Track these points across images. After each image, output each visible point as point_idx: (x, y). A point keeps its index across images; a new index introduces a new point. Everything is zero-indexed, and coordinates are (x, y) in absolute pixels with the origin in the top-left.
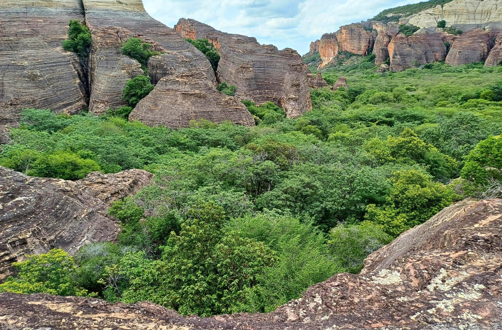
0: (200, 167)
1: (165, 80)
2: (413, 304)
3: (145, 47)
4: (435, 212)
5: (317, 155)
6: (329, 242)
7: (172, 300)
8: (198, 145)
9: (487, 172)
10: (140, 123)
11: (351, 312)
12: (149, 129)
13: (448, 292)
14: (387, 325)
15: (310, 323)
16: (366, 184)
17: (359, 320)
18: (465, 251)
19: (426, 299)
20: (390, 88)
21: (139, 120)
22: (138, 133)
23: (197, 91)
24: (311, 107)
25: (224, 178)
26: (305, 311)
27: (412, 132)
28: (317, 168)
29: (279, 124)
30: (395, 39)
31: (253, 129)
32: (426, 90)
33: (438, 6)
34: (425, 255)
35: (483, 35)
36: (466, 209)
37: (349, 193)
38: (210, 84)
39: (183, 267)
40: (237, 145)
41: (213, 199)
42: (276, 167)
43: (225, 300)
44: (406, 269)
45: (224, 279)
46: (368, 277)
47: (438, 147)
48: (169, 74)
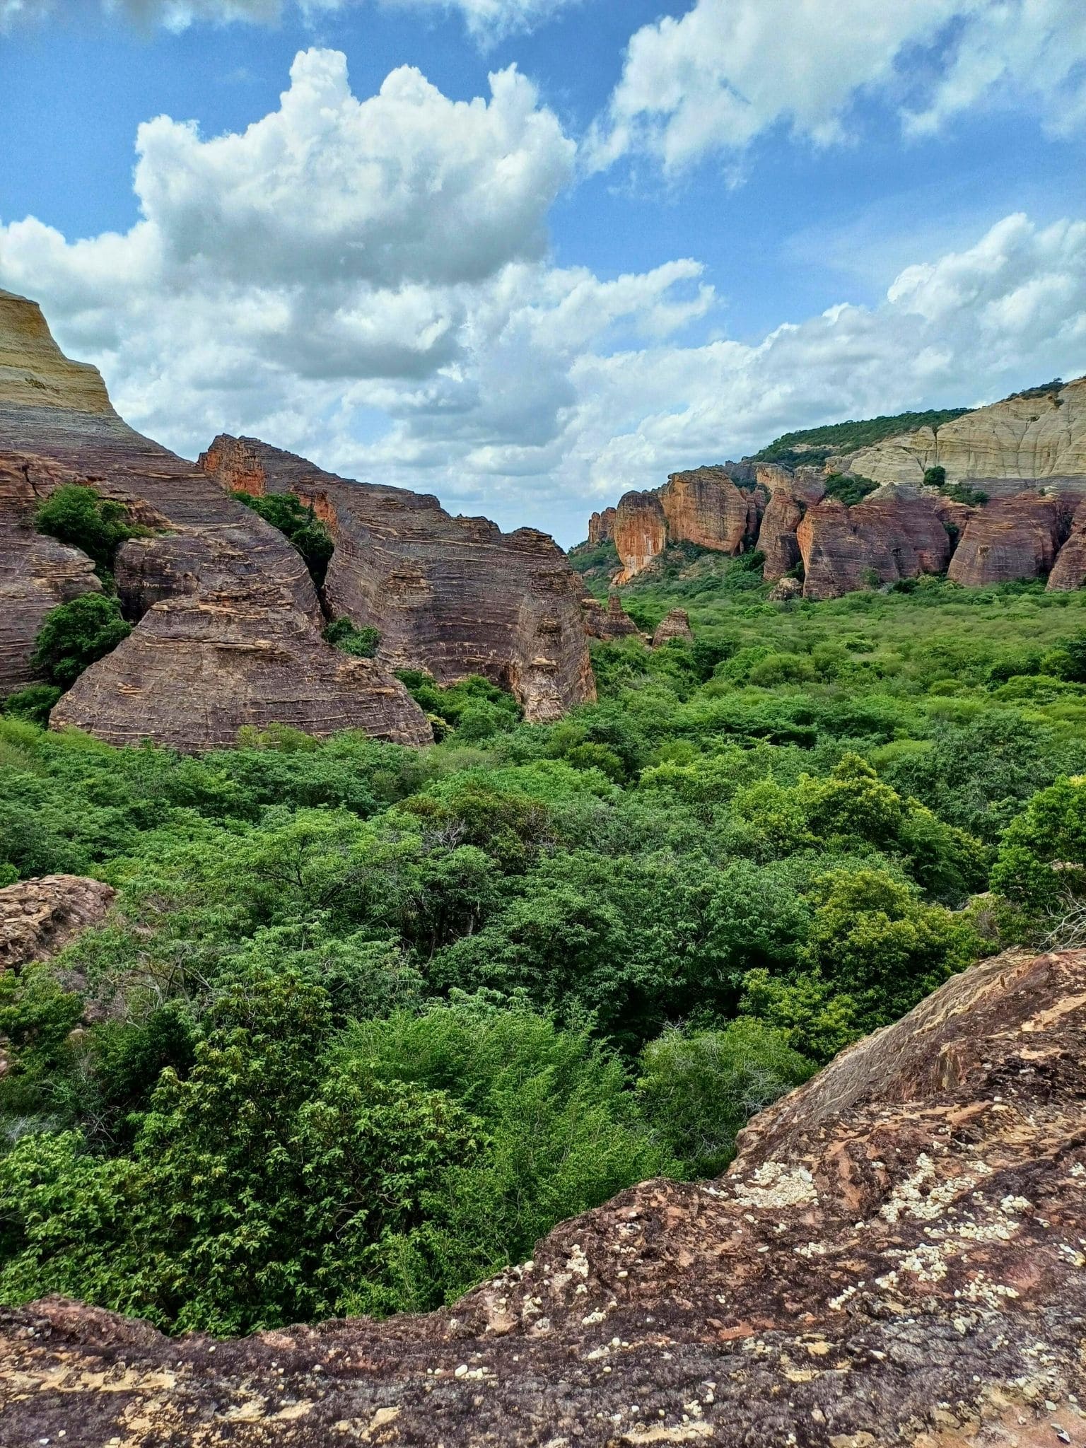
0: (261, 868)
1: (166, 608)
2: (838, 1264)
3: (109, 513)
4: (931, 987)
5: (606, 828)
6: (641, 1082)
7: (158, 1283)
8: (263, 799)
9: (1055, 876)
10: (86, 735)
11: (667, 1297)
12: (113, 753)
13: (933, 1224)
14: (764, 1329)
15: (549, 1337)
16: (741, 912)
17: (688, 1318)
18: (987, 1102)
19: (872, 1247)
20: (805, 642)
21: (82, 726)
22: (77, 765)
23: (263, 643)
24: (594, 693)
25: (337, 898)
26: (538, 1300)
27: (865, 763)
28: (605, 865)
29: (501, 739)
30: (815, 513)
31: (427, 754)
32: (900, 650)
33: (924, 428)
34: (882, 1117)
35: (1039, 507)
36: (1006, 980)
37: (696, 937)
38: (302, 621)
39: (197, 1178)
40: (381, 799)
41: (300, 963)
42: (489, 865)
43: (325, 1276)
44: (828, 1158)
45: (325, 1210)
46: (723, 1189)
47: (933, 805)
48: (179, 592)
